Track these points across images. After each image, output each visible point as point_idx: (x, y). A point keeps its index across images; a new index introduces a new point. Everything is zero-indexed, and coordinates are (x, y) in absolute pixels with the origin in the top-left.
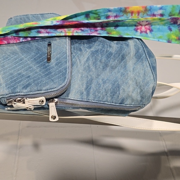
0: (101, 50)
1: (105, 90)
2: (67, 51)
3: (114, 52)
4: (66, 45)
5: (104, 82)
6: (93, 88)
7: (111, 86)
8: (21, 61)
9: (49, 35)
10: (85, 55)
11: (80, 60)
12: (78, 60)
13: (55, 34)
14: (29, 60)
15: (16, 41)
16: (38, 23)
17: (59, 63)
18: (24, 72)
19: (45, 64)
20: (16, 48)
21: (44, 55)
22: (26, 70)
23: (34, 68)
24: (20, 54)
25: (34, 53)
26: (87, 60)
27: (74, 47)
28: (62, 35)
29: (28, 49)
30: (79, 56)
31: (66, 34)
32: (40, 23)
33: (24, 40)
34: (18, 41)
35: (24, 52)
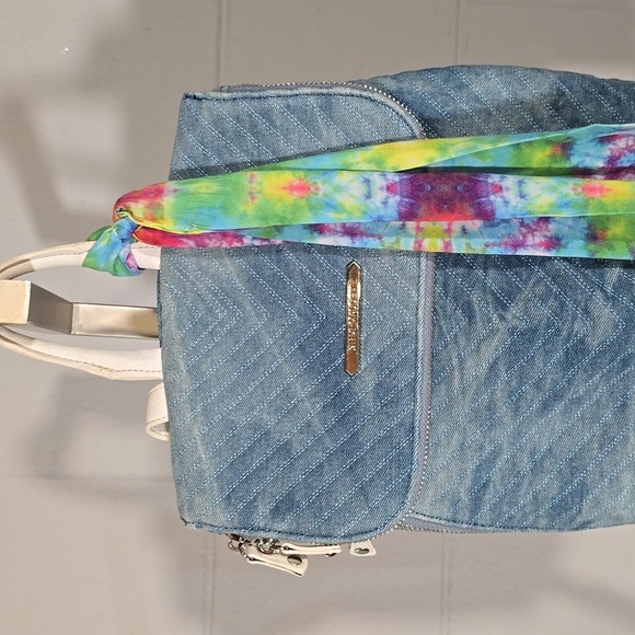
0: (548, 327)
1: (535, 498)
2: (420, 330)
3: (595, 343)
5: (537, 468)
6: (494, 486)
7: (556, 486)
8: (256, 349)
9: (353, 243)
10: (483, 348)
11: (462, 362)
12: (455, 361)
13: (378, 241)
14: (281, 353)
15: (230, 243)
16: (312, 188)
17: (388, 391)
18: (270, 421)
19: (337, 384)
20: (232, 269)
21: (334, 333)
22: (276, 410)
23: (302, 401)
24: (249, 308)
25: (300, 315)
26: (488, 378)
27: (444, 284)
28: (403, 248)
29: (274, 287)
30: (462, 341)
31: (420, 246)
32: (320, 185)
33: (257, 243)
34: (236, 244)
35: (263, 303)
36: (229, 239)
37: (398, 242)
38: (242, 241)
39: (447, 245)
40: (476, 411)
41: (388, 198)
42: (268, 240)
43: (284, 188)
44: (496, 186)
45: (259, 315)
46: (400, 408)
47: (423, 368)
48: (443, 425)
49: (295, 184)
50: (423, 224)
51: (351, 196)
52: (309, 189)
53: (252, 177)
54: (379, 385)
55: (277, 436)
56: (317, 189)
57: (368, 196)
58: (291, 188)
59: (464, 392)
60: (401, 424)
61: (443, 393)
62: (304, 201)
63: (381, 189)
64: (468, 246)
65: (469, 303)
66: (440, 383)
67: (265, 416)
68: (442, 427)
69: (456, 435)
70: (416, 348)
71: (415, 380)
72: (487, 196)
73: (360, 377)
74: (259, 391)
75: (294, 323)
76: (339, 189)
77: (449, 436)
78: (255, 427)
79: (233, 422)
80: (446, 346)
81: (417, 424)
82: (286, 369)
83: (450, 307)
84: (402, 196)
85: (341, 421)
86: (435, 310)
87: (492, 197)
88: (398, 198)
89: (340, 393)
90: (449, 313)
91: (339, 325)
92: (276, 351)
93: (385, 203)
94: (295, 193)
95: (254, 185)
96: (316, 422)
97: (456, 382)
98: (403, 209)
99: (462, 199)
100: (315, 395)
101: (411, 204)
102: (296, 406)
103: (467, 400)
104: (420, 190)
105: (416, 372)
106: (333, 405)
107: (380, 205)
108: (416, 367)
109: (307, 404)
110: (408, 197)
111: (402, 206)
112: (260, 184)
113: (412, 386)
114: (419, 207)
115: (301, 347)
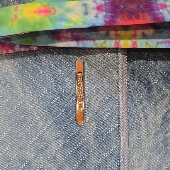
2: (120, 96)
4: (118, 72)
8: (23, 112)
9: (78, 44)
10: (158, 106)
11: (145, 116)
12: (141, 115)
13: (93, 43)
14: (38, 114)
15: (7, 51)
16: (52, 11)
17: (103, 134)
18: (31, 156)
19: (72, 131)
20: (9, 66)
21: (69, 100)
22: (35, 149)
23: (51, 143)
24: (19, 88)
25: (49, 91)
26: (163, 124)
27: (132, 70)
28: (108, 46)
29: (33, 75)
30: (145, 103)
31: (118, 44)
32: (57, 9)
33: (22, 50)
34: (11, 51)
35: (27, 85)
36: (6, 48)
37: (105, 43)
38: (14, 49)
39: (134, 43)
40: (157, 145)
41: (98, 13)
42: (28, 46)
43: (35, 12)
44: (163, 5)
45: (24, 92)
46: (111, 145)
47: (123, 119)
48: (136, 154)
49: (42, 9)
50: (119, 32)
51: (76, 14)
52: (50, 11)
53: (17, 7)
54: (97, 131)
55: (35, 165)
56: (55, 11)
57: (86, 13)
58: (40, 12)
59: (148, 133)
60: (112, 155)
61: (135, 135)
62: (47, 18)
63: (94, 8)
64: (147, 44)
65: (148, 80)
66: (133, 129)
67: (28, 153)
68: (136, 156)
69: (145, 160)
70: (119, 107)
71: (119, 127)
72: (158, 9)
73: (86, 127)
74: (25, 137)
75: (46, 96)
76: (68, 10)
77: (140, 161)
78: (22, 160)
79: (8, 157)
80: (135, 106)
81: (121, 154)
82: (41, 123)
83: (136, 83)
84: (106, 12)
85: (74, 155)
86: (128, 86)
87: (161, 11)
88: (104, 13)
89: (74, 137)
90: (136, 86)
91: (72, 96)
92: (35, 113)
93: (96, 17)
94: (42, 14)
95: (18, 12)
96: (59, 156)
97: (143, 127)
98: (108, 20)
99: (143, 11)
100: (58, 139)
101: (112, 16)
102: (47, 146)
103: (151, 138)
104: (118, 8)
105: (119, 122)
106: (70, 144)
107: (93, 18)
108: (119, 119)
109: (54, 145)
110: (110, 12)
111: (107, 18)
112: (21, 11)
113: (118, 130)
114: (117, 18)
115: (50, 110)
